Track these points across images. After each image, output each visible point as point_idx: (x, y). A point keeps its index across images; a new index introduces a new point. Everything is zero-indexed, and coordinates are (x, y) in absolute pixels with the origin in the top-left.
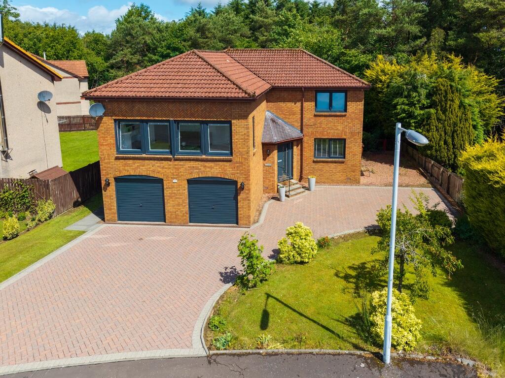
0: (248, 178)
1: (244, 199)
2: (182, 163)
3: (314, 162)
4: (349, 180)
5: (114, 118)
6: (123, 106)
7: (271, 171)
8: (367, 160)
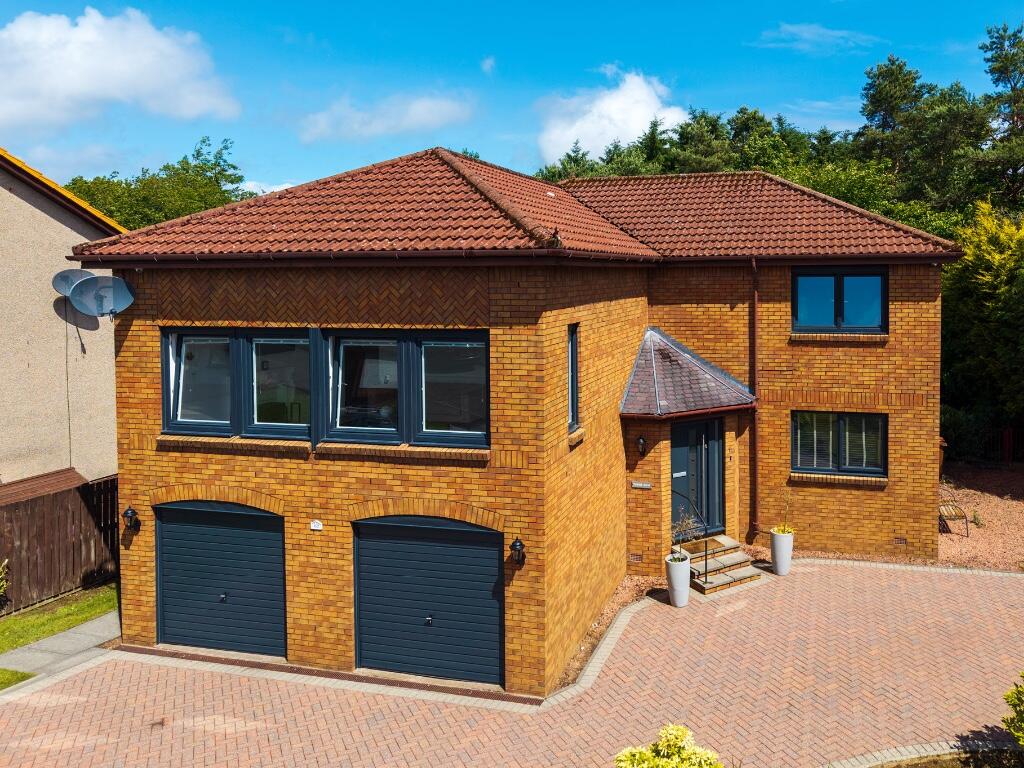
0: (536, 524)
1: (525, 599)
2: (338, 466)
3: (791, 482)
4: (903, 547)
5: (160, 323)
6: (187, 288)
7: (651, 505)
8: (957, 487)
